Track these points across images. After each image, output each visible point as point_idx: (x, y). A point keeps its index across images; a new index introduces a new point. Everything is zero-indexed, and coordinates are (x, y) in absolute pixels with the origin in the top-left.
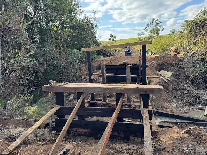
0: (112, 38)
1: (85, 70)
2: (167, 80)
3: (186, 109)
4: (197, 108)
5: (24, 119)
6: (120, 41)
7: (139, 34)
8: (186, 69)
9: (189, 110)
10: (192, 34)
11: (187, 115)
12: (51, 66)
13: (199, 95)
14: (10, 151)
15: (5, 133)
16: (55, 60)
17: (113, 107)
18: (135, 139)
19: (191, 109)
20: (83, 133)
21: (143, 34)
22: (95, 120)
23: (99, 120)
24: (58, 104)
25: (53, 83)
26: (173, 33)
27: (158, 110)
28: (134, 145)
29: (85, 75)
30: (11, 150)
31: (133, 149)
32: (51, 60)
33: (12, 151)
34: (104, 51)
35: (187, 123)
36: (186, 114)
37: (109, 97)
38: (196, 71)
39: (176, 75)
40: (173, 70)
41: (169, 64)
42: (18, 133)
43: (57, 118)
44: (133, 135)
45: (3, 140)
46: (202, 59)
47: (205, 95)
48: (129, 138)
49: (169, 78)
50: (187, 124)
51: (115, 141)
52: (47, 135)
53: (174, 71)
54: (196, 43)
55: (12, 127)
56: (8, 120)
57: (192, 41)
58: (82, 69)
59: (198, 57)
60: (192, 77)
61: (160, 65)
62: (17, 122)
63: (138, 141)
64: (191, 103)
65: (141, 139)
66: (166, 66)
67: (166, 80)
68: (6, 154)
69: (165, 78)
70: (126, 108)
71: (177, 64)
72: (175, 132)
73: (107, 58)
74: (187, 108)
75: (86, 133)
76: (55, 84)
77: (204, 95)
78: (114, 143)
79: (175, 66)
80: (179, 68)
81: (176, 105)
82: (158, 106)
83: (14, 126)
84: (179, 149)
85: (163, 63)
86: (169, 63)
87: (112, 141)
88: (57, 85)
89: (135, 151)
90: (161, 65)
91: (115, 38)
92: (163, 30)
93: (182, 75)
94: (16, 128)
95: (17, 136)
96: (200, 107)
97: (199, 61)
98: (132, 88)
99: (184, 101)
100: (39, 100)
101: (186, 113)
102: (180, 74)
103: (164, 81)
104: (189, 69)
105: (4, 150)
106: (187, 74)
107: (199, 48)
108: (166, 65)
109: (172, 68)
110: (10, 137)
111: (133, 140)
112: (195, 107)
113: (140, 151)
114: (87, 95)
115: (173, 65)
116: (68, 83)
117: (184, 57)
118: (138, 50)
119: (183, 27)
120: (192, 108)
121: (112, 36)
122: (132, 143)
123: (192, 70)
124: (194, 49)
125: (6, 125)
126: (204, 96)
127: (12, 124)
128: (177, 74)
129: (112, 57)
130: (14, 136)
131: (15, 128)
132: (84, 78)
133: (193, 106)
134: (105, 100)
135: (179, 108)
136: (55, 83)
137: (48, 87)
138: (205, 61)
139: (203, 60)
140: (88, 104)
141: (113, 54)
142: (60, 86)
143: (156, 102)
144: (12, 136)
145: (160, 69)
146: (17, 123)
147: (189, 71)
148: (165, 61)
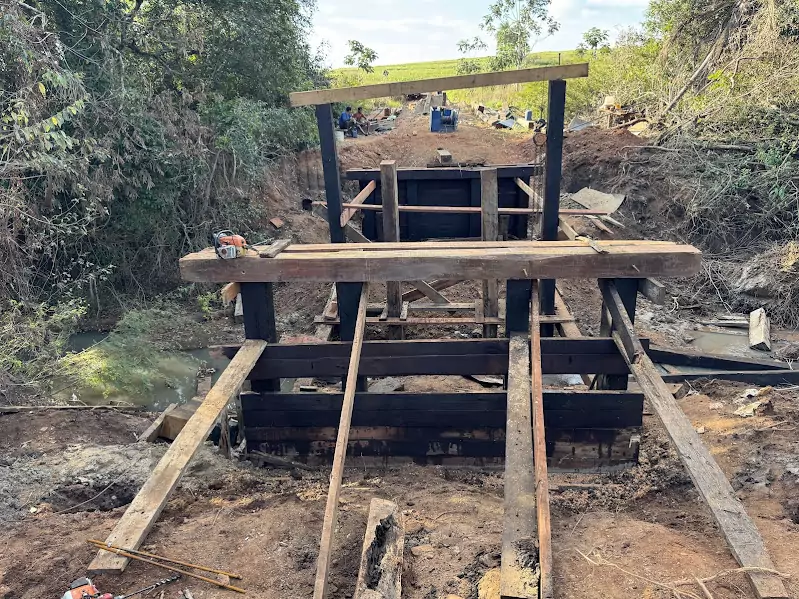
0: (357, 57)
1: (281, 192)
2: (607, 222)
3: (683, 326)
4: (721, 322)
5: (68, 406)
6: (386, 73)
7: (464, 46)
8: (673, 181)
9: (695, 329)
10: (683, 45)
11: (696, 350)
12: (142, 172)
13: (721, 277)
14: (129, 555)
15: (35, 477)
16: (159, 144)
17: (423, 335)
18: (574, 449)
19: (699, 326)
20: (364, 444)
21: (479, 44)
22: (390, 391)
23: (402, 388)
24: (253, 334)
25: (234, 244)
26: (594, 44)
27: (591, 335)
28: (571, 473)
29: (287, 212)
30: (130, 547)
31: (574, 488)
32: (144, 147)
33: (135, 554)
34: (344, 111)
35: (714, 376)
36: (689, 347)
37: (410, 298)
38: (707, 187)
39: (636, 204)
40: (624, 185)
41: (608, 162)
42: (92, 471)
43: (249, 392)
44: (565, 436)
45: (44, 505)
46: (729, 143)
47: (745, 275)
48: (554, 449)
49: (612, 215)
50: (718, 381)
51: (496, 463)
52: (220, 467)
53: (628, 189)
54: (700, 83)
55: (50, 447)
56: (13, 416)
57: (682, 77)
58: (269, 188)
59: (715, 138)
60: (693, 209)
61: (575, 170)
62: (64, 424)
63: (585, 455)
64: (697, 306)
65: (597, 447)
66: (596, 171)
67: (603, 226)
68: (114, 567)
69: (600, 219)
70: (475, 337)
71: (638, 163)
72: (712, 414)
73: (361, 141)
74: (685, 324)
75: (379, 442)
76: (241, 249)
77: (740, 277)
78: (492, 470)
79: (633, 169)
80: (646, 177)
81: (651, 315)
82: (588, 323)
83: (58, 440)
84: (767, 471)
85: (585, 159)
86: (607, 159)
87: (483, 465)
88: (251, 253)
89: (585, 493)
90: (578, 167)
91: (371, 56)
92: (553, 29)
93: (660, 204)
94: (70, 449)
95: (91, 481)
96: (727, 317)
97: (716, 149)
98: (579, 256)
99: (673, 300)
100: (119, 323)
101: (690, 342)
102: (650, 200)
103: (597, 228)
104: (682, 182)
105: (94, 554)
106: (678, 200)
107: (716, 103)
108: (598, 168)
109: (622, 179)
110: (64, 492)
111: (565, 453)
112: (714, 321)
113: (604, 494)
114: (311, 292)
115: (622, 165)
116: (289, 244)
117: (662, 136)
118: (473, 111)
119: (650, 18)
120: (704, 325)
121: (357, 48)
122: (561, 466)
123: (696, 183)
124: (696, 106)
125: (18, 440)
126: (740, 280)
127: (44, 433)
128: (642, 203)
129: (380, 137)
130: (80, 483)
131: (64, 448)
132: (282, 223)
133: (705, 315)
134: (395, 312)
135: (662, 324)
136: (240, 243)
137: (207, 263)
138: (739, 150)
139: (728, 146)
140: (329, 329)
141: (381, 125)
142: (262, 256)
143: (580, 309)
144: (72, 487)
145: (572, 185)
146: (65, 428)
147: (683, 188)
148: (592, 152)
